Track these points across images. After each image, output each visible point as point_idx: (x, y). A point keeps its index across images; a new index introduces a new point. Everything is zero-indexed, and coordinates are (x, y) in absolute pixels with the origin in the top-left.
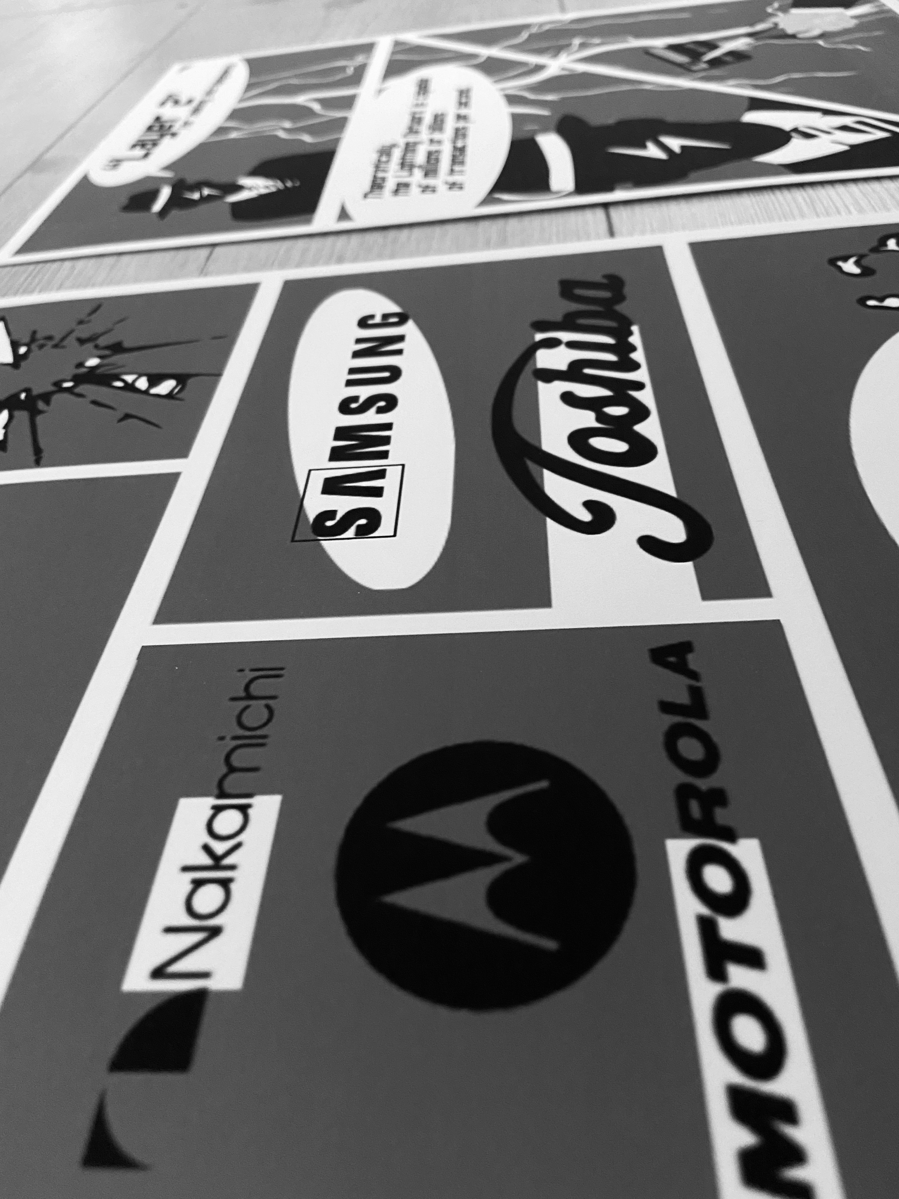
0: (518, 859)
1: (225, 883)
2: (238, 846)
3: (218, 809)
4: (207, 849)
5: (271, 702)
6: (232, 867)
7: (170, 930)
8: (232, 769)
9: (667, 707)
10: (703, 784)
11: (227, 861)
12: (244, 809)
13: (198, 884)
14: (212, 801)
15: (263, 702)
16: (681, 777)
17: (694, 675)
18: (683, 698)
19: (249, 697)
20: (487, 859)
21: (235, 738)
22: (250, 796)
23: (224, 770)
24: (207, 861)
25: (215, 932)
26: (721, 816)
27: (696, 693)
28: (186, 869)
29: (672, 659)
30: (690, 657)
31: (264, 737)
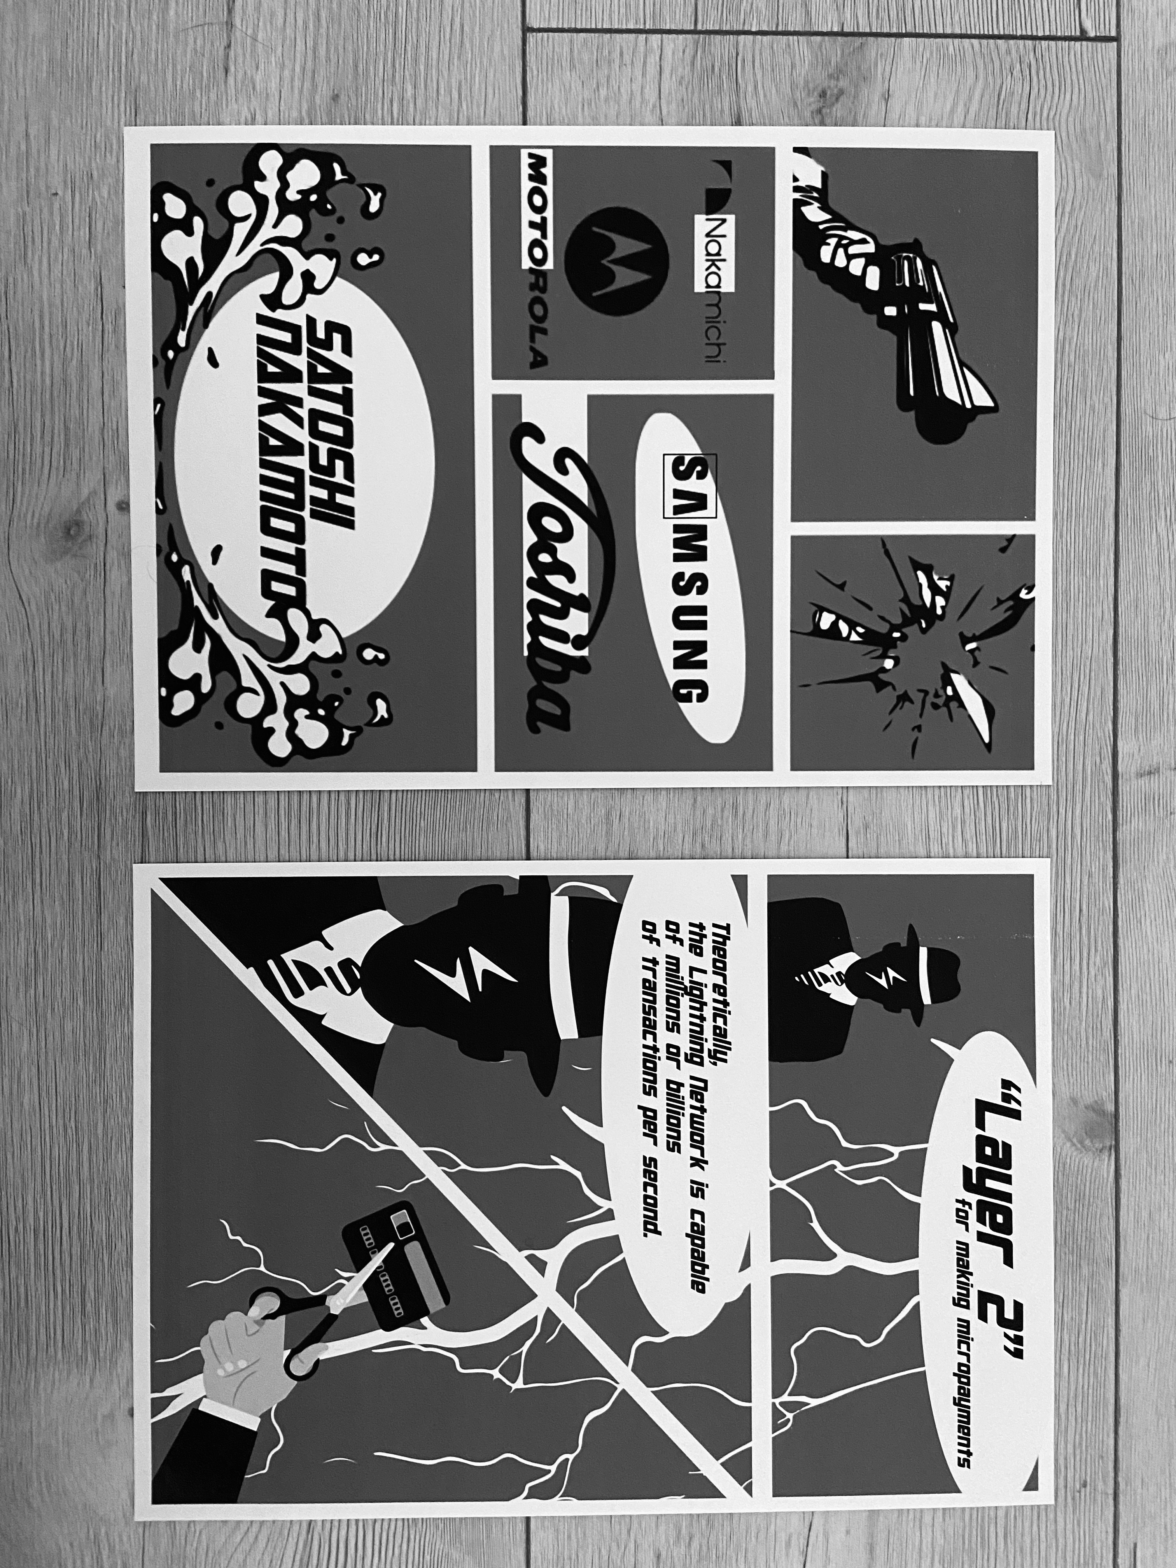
0: (604, 262)
1: (708, 254)
2: (707, 269)
3: (718, 286)
4: (719, 269)
5: (708, 342)
6: (707, 260)
7: (724, 236)
8: (717, 305)
9: (544, 332)
10: (537, 293)
11: (710, 263)
12: (708, 286)
13: (718, 254)
14: (722, 290)
15: (712, 341)
16: (544, 296)
17: (532, 349)
18: (538, 336)
19: (718, 345)
20: (615, 262)
21: (719, 322)
22: (707, 292)
23: (720, 305)
24: (717, 263)
25: (708, 235)
26: (532, 279)
27: (532, 339)
28: (724, 260)
29: (539, 359)
30: (531, 359)
31: (707, 322)
